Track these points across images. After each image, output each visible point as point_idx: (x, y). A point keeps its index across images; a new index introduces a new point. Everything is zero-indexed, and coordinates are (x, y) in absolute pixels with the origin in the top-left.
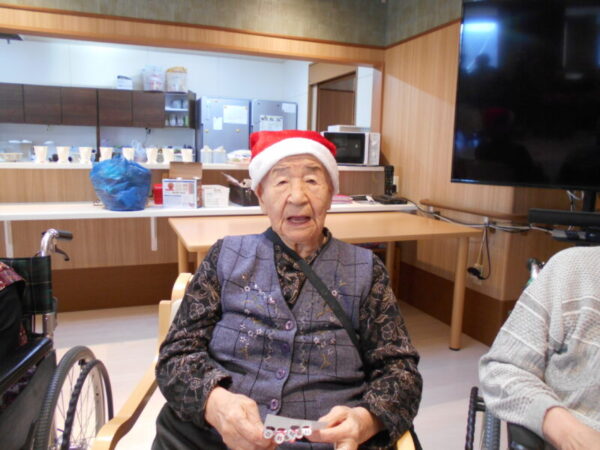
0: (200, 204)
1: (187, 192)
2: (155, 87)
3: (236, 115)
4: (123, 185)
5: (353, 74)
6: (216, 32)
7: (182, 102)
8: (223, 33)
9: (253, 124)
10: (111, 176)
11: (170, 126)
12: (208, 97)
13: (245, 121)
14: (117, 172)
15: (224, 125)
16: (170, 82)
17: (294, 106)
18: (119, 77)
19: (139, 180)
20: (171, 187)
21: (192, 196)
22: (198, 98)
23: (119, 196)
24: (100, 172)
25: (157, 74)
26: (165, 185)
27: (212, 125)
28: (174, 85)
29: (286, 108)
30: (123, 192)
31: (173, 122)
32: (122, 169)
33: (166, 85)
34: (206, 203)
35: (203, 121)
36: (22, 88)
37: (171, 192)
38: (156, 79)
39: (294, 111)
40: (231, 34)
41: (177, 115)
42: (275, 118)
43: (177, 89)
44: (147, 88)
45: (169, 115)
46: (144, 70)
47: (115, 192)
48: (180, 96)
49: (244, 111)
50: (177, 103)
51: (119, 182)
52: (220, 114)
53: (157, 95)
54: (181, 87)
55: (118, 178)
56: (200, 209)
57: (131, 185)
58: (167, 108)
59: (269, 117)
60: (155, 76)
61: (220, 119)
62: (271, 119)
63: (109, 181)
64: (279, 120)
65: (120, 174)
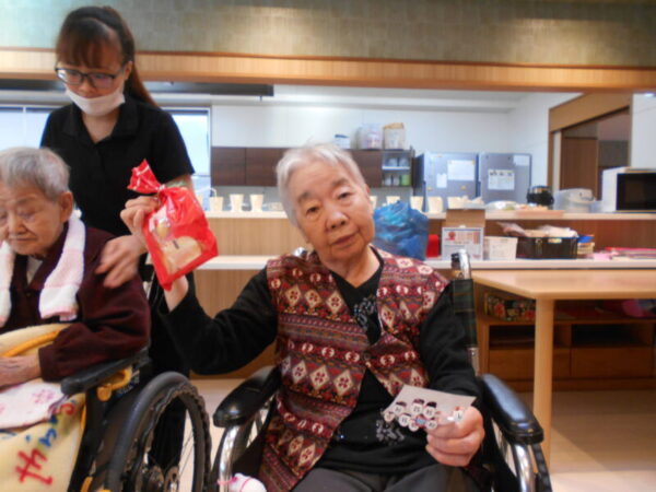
0: (486, 256)
1: (471, 242)
2: (374, 145)
3: (463, 171)
4: (407, 232)
5: (626, 110)
6: (487, 69)
7: (398, 160)
8: (495, 69)
9: (480, 180)
10: (393, 223)
11: (385, 186)
12: (432, 152)
13: (471, 177)
14: (400, 219)
15: (449, 182)
16: (389, 140)
17: (527, 159)
18: (337, 136)
19: (421, 227)
20: (452, 236)
21: (477, 246)
22: (417, 155)
23: (402, 245)
24: (381, 219)
25: (374, 130)
26: (445, 234)
27: (435, 183)
28: (393, 142)
29: (519, 160)
30: (407, 240)
31: (388, 182)
32: (405, 215)
33: (384, 142)
34: (491, 255)
35: (426, 178)
36: (245, 150)
37: (451, 243)
38: (374, 137)
39: (527, 163)
40: (504, 69)
41: (393, 174)
42: (505, 172)
43: (396, 146)
44: (364, 146)
45: (385, 174)
46: (360, 128)
47: (397, 240)
48: (398, 154)
49: (470, 165)
50: (393, 161)
51: (403, 229)
52: (444, 170)
53: (373, 153)
54: (399, 144)
55: (402, 225)
56: (486, 262)
57: (415, 232)
58: (384, 168)
59: (498, 171)
60: (374, 133)
61: (444, 176)
62: (502, 174)
63: (391, 229)
64: (510, 174)
65: (403, 221)
